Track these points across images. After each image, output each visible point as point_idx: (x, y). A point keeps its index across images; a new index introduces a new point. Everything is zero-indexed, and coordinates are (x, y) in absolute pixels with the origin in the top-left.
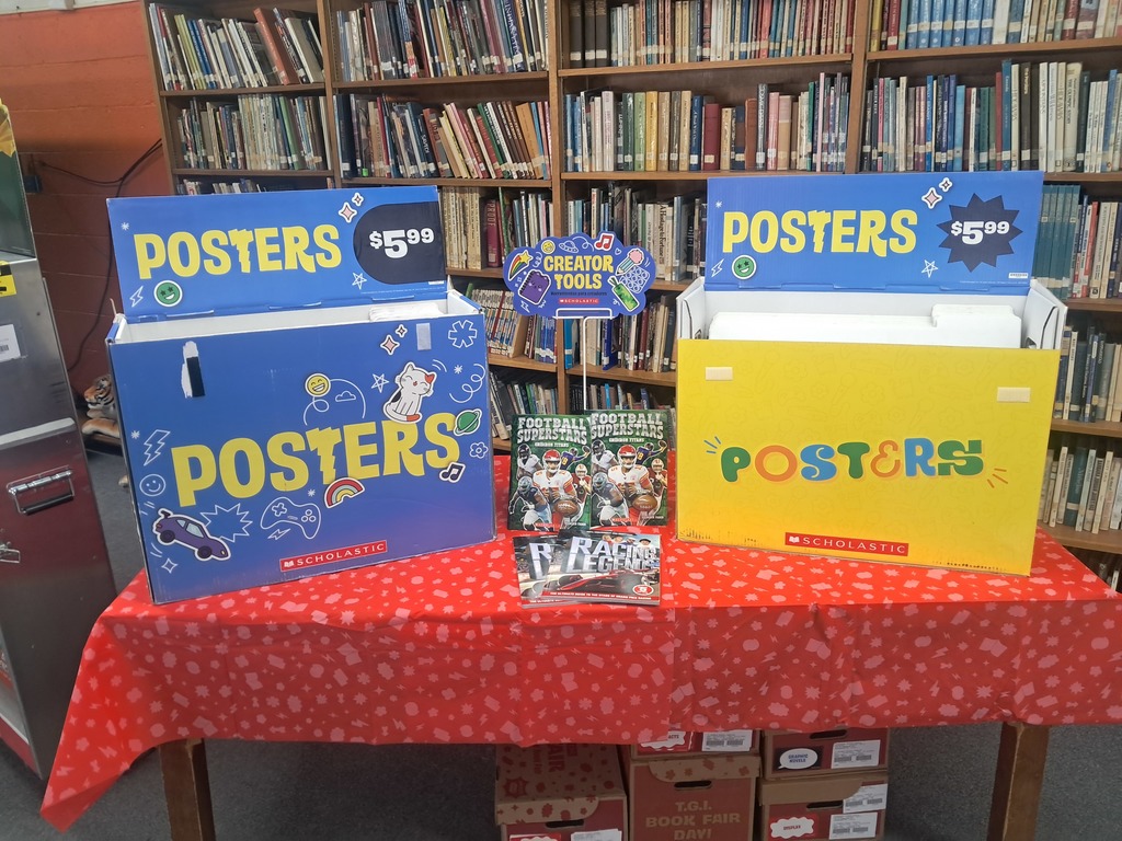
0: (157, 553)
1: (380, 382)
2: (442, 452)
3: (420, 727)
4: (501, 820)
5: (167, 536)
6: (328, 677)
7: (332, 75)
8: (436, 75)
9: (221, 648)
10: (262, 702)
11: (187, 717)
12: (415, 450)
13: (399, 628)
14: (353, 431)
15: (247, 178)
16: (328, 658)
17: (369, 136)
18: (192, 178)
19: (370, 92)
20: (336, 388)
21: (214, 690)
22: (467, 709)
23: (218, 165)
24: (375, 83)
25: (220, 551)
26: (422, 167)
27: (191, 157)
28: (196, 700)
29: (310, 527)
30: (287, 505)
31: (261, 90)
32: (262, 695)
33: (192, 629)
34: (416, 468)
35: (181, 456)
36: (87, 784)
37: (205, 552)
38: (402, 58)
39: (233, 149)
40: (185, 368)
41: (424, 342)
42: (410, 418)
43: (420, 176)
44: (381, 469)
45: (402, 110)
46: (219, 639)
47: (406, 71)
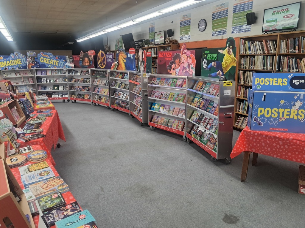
0: (252, 122)
1: (292, 103)
2: (301, 116)
3: (290, 158)
4: (299, 183)
5: (255, 120)
6: (276, 146)
7: (278, 52)
8: (302, 52)
9: (260, 138)
10: (264, 148)
11: (251, 148)
12: (296, 115)
13: (291, 140)
14: (286, 110)
15: (254, 71)
16: (277, 143)
17: (283, 64)
18: (242, 70)
19: (285, 55)
20: (285, 103)
21: (257, 145)
22: (300, 156)
23: (248, 68)
24: (287, 54)
25: (262, 125)
26: (295, 70)
27: (242, 67)
28: (253, 145)
29: (276, 124)
30: (273, 120)
31: (261, 54)
32: (264, 147)
33: (256, 134)
34: (296, 118)
35: (260, 109)
36: (238, 152)
37: (259, 124)
38: (295, 49)
39: (252, 65)
40: (263, 96)
41: (302, 97)
42: (296, 109)
43: (294, 72)
44: (289, 117)
45: (292, 59)
46: (260, 137)
47: (295, 51)
